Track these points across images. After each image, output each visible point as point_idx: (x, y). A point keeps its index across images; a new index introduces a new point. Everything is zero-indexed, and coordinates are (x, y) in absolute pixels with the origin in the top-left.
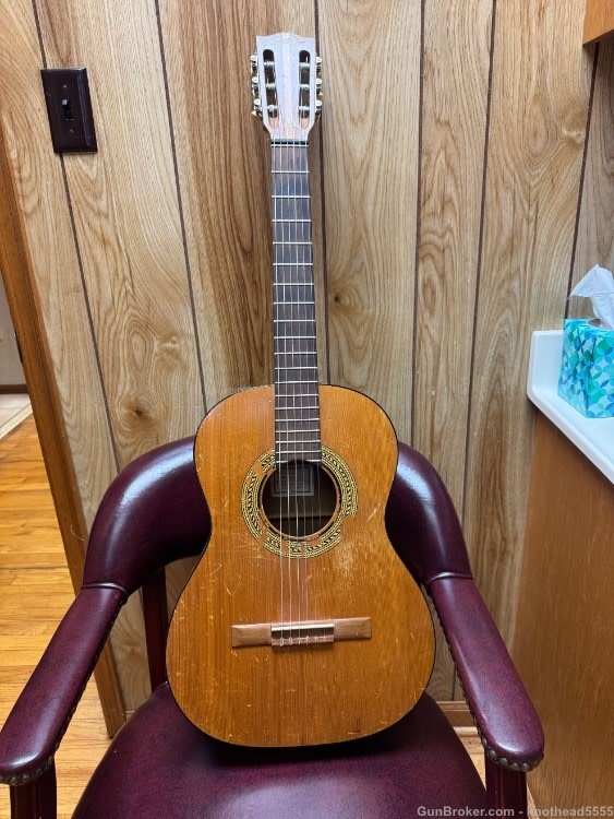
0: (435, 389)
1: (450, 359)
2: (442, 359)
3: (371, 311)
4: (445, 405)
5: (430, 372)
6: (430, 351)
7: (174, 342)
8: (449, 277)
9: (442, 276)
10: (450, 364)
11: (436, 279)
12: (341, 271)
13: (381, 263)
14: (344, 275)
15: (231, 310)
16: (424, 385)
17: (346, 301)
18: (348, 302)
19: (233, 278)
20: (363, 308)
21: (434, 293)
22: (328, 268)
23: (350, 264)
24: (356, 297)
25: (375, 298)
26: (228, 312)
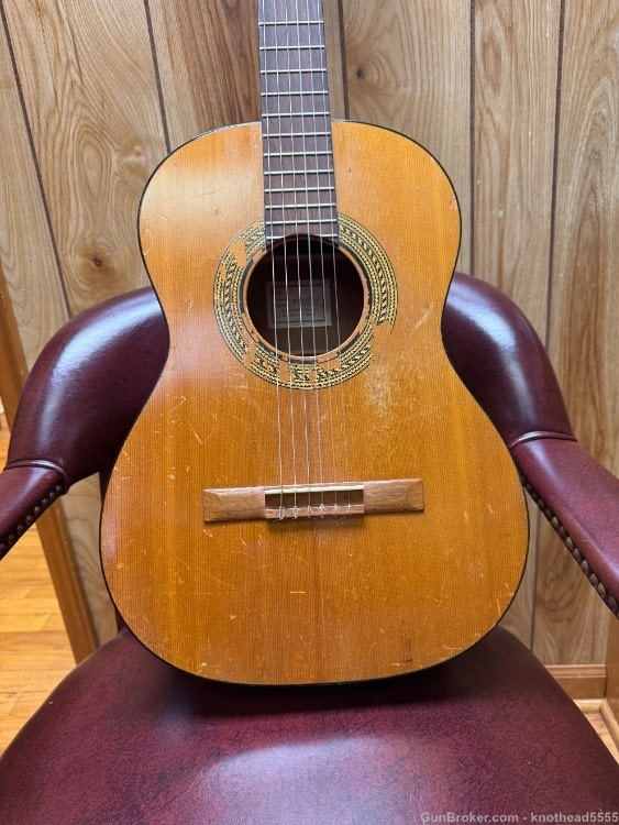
0: (503, 207)
1: (523, 161)
2: (512, 160)
3: (410, 89)
4: (517, 234)
5: (496, 183)
6: (495, 149)
7: (138, 154)
8: (519, 30)
9: (510, 30)
10: (525, 169)
11: (500, 35)
12: (365, 28)
13: (421, 14)
14: (368, 36)
15: (213, 100)
16: (487, 202)
17: (373, 76)
18: (376, 77)
19: (214, 51)
20: (398, 85)
21: (498, 56)
22: (346, 26)
23: (376, 18)
24: (387, 67)
25: (413, 69)
26: (209, 104)
